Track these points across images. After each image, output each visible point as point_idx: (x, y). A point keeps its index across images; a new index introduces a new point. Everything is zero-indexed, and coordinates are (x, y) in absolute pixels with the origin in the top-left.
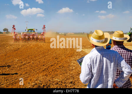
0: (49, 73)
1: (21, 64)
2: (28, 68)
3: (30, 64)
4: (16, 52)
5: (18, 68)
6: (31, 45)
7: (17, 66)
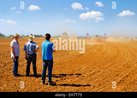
0: (128, 86)
1: (91, 73)
2: (100, 79)
3: (100, 73)
4: (80, 57)
5: (89, 78)
6: (94, 50)
7: (86, 75)
